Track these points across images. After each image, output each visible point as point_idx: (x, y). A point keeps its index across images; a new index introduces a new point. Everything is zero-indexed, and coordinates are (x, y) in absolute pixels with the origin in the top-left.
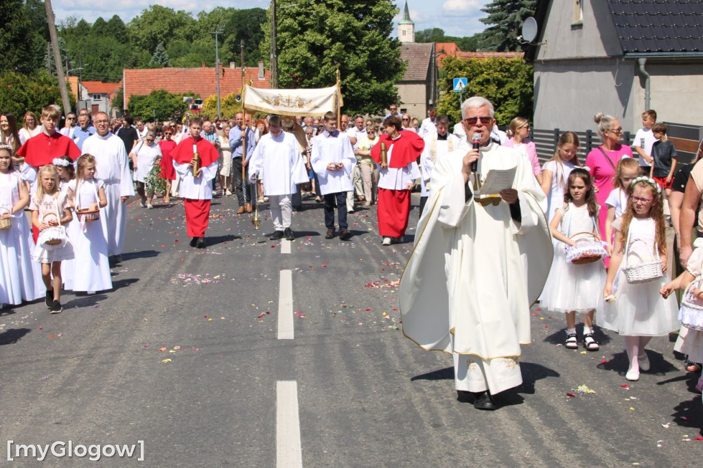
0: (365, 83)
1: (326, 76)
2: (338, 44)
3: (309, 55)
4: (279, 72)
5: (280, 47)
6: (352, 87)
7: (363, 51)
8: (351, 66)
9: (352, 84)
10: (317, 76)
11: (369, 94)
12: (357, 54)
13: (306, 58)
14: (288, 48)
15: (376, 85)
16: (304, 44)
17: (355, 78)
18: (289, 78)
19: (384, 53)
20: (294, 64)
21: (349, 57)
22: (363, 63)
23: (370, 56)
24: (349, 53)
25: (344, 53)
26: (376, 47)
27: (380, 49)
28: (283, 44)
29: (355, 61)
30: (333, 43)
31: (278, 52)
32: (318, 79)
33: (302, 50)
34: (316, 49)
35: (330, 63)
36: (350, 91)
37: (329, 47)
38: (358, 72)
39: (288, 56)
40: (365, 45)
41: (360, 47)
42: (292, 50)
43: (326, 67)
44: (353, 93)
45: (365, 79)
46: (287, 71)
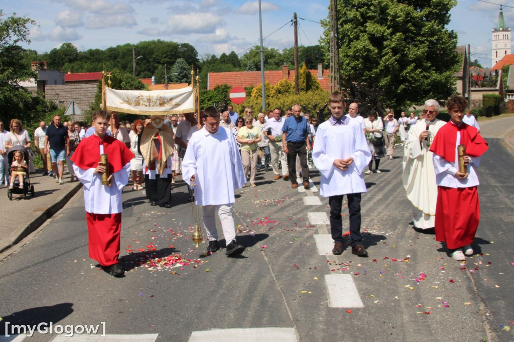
0: (425, 74)
1: (386, 67)
2: (398, 34)
3: (372, 48)
6: (412, 77)
7: (423, 42)
8: (411, 56)
9: (413, 75)
10: (377, 68)
11: (428, 85)
12: (416, 46)
13: (369, 50)
15: (435, 76)
16: (366, 36)
17: (413, 71)
18: (350, 71)
19: (443, 43)
20: (356, 57)
21: (409, 48)
22: (423, 53)
23: (429, 47)
24: (409, 43)
25: (404, 43)
26: (436, 37)
27: (439, 39)
29: (414, 52)
30: (392, 34)
32: (378, 71)
33: (363, 43)
34: (377, 41)
35: (390, 54)
36: (410, 82)
37: (389, 38)
38: (418, 62)
40: (423, 35)
41: (418, 38)
43: (387, 57)
44: (414, 83)
45: (425, 70)
46: (348, 64)
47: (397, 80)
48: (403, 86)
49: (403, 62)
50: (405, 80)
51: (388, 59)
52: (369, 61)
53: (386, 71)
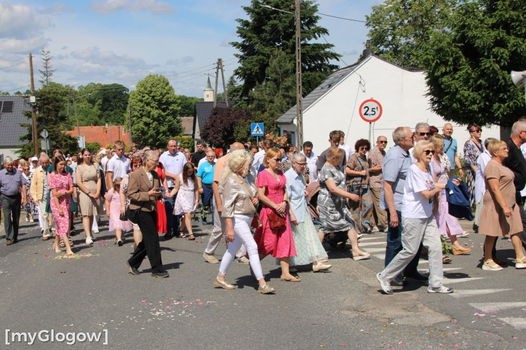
2: (156, 122)
3: (144, 127)
4: (132, 134)
5: (133, 124)
7: (166, 125)
8: (161, 131)
12: (164, 126)
13: (143, 128)
14: (135, 124)
16: (142, 122)
17: (162, 136)
18: (136, 136)
19: (175, 125)
20: (138, 131)
21: (160, 127)
22: (166, 129)
23: (169, 126)
24: (160, 125)
25: (158, 125)
26: (171, 123)
27: (173, 123)
28: (134, 122)
29: (163, 129)
30: (153, 122)
31: (132, 126)
32: (148, 136)
33: (141, 125)
34: (146, 124)
35: (153, 130)
37: (152, 123)
38: (164, 133)
39: (136, 127)
40: (166, 122)
41: (165, 123)
42: (137, 125)
45: (167, 136)
46: (135, 133)
47: (156, 140)
48: (158, 143)
49: (158, 133)
50: (159, 140)
51: (152, 132)
52: (144, 133)
53: (151, 136)
